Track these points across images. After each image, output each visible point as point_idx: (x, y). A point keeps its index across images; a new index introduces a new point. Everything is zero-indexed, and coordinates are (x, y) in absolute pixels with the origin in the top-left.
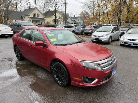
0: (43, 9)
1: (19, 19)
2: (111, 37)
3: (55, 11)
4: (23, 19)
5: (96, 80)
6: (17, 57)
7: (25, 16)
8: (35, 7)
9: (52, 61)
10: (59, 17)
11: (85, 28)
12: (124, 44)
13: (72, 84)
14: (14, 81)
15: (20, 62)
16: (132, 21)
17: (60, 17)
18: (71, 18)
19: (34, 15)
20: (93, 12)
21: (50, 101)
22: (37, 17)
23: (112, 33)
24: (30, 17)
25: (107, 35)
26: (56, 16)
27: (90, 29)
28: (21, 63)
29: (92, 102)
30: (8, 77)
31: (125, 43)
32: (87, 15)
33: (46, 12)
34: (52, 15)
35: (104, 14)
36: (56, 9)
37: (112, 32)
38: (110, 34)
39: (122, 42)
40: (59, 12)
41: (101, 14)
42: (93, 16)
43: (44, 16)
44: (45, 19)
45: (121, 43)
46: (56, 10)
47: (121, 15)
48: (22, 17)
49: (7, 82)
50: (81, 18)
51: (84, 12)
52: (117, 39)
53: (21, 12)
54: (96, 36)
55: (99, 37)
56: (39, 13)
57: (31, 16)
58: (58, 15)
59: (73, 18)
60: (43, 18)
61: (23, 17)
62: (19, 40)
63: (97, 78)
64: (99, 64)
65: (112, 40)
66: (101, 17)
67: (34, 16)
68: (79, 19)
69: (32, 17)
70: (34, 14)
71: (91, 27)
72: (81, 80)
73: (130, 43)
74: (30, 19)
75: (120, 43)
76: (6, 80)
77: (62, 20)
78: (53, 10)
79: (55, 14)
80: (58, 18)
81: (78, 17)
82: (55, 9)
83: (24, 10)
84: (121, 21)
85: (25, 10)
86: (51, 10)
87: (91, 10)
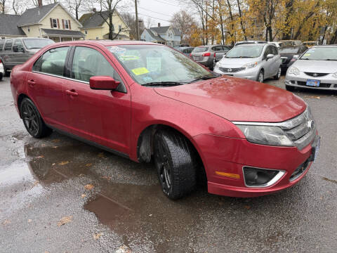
0: (77, 8)
1: (14, 34)
2: (262, 70)
3: (110, 13)
4: (23, 34)
5: (281, 175)
6: (30, 128)
7: (28, 26)
8: (55, 3)
9: (144, 130)
10: (120, 26)
11: (192, 53)
12: (296, 85)
13: (210, 190)
14: (35, 196)
15: (40, 141)
16: (299, 33)
17: (123, 26)
18: (149, 31)
19: (54, 23)
20: (205, 14)
21: (160, 243)
22: (61, 28)
23: (265, 61)
24: (42, 29)
25: (253, 66)
26: (111, 26)
27: (206, 55)
28: (42, 144)
29: (278, 235)
30: (15, 184)
31: (299, 83)
32: (190, 24)
33: (84, 15)
34: (103, 23)
35: (232, 17)
36: (110, 6)
37: (265, 58)
38: (259, 62)
39: (293, 82)
40: (118, 15)
41: (224, 18)
42: (205, 24)
43: (82, 26)
44: (84, 33)
45: (290, 83)
46: (112, 8)
47: (273, 21)
48: (20, 28)
49: (14, 200)
50: (174, 29)
51: (181, 16)
52: (275, 77)
53: (17, 16)
54: (225, 70)
55: (235, 70)
56: (66, 18)
57: (47, 25)
58: (117, 22)
59: (154, 29)
60: (79, 30)
61: (25, 30)
62: (32, 81)
63: (283, 169)
64: (286, 130)
65: (265, 78)
66: (224, 26)
67: (55, 26)
68: (169, 31)
69: (50, 28)
70: (54, 21)
71: (207, 49)
72: (237, 176)
73: (313, 82)
74: (44, 34)
75: (288, 83)
76: (10, 194)
77: (128, 35)
78: (104, 9)
79: (108, 21)
80: (116, 31)
81: (167, 28)
82: (107, 6)
83: (24, 10)
84: (273, 36)
85: (28, 11)
86: (98, 9)
87: (200, 9)
